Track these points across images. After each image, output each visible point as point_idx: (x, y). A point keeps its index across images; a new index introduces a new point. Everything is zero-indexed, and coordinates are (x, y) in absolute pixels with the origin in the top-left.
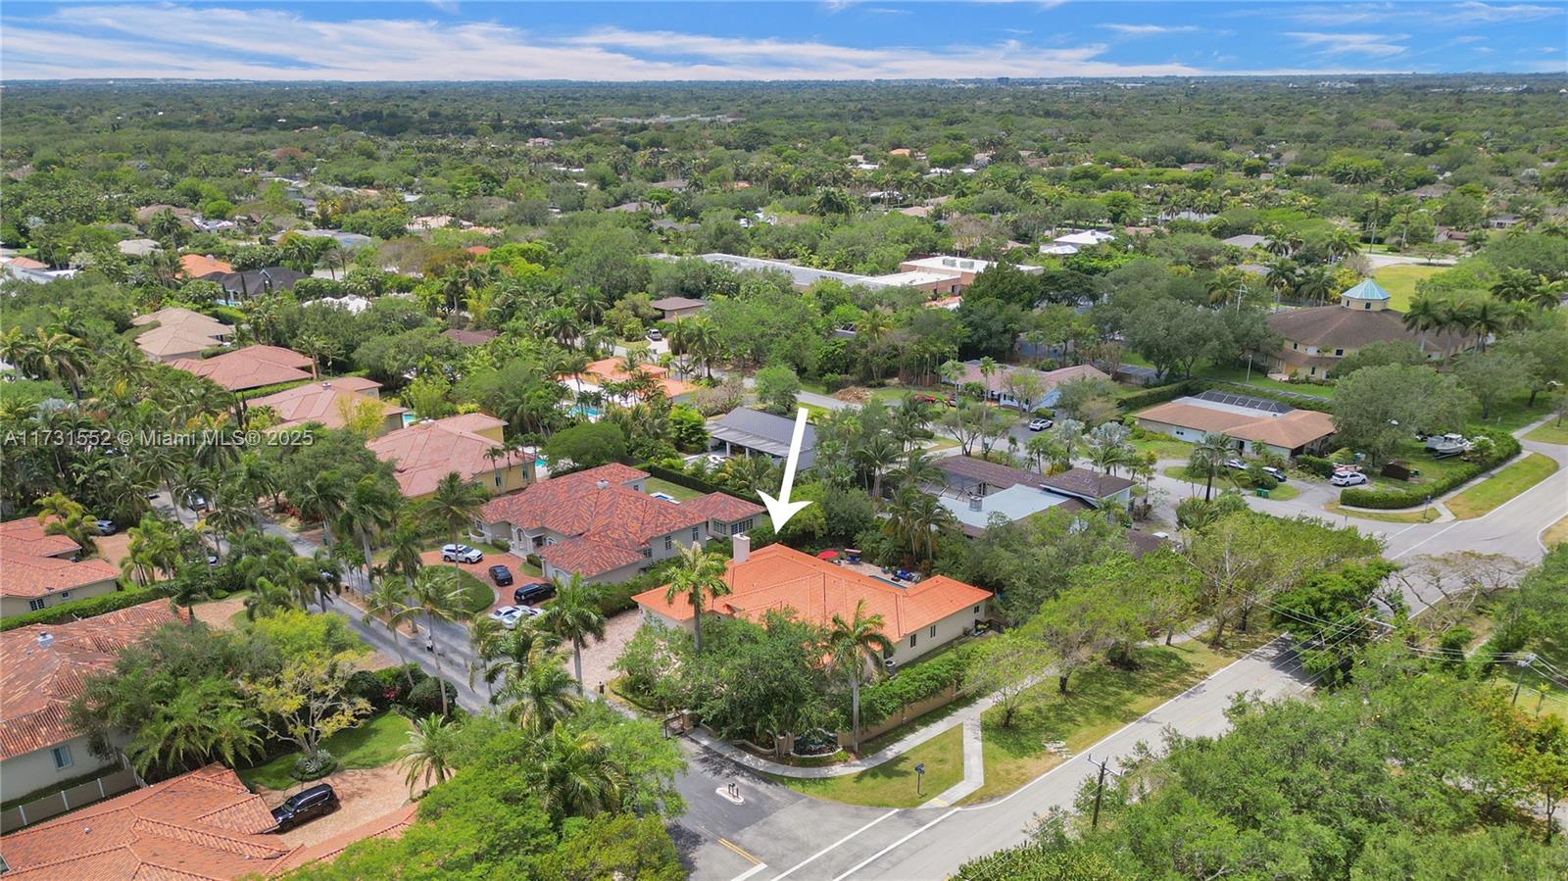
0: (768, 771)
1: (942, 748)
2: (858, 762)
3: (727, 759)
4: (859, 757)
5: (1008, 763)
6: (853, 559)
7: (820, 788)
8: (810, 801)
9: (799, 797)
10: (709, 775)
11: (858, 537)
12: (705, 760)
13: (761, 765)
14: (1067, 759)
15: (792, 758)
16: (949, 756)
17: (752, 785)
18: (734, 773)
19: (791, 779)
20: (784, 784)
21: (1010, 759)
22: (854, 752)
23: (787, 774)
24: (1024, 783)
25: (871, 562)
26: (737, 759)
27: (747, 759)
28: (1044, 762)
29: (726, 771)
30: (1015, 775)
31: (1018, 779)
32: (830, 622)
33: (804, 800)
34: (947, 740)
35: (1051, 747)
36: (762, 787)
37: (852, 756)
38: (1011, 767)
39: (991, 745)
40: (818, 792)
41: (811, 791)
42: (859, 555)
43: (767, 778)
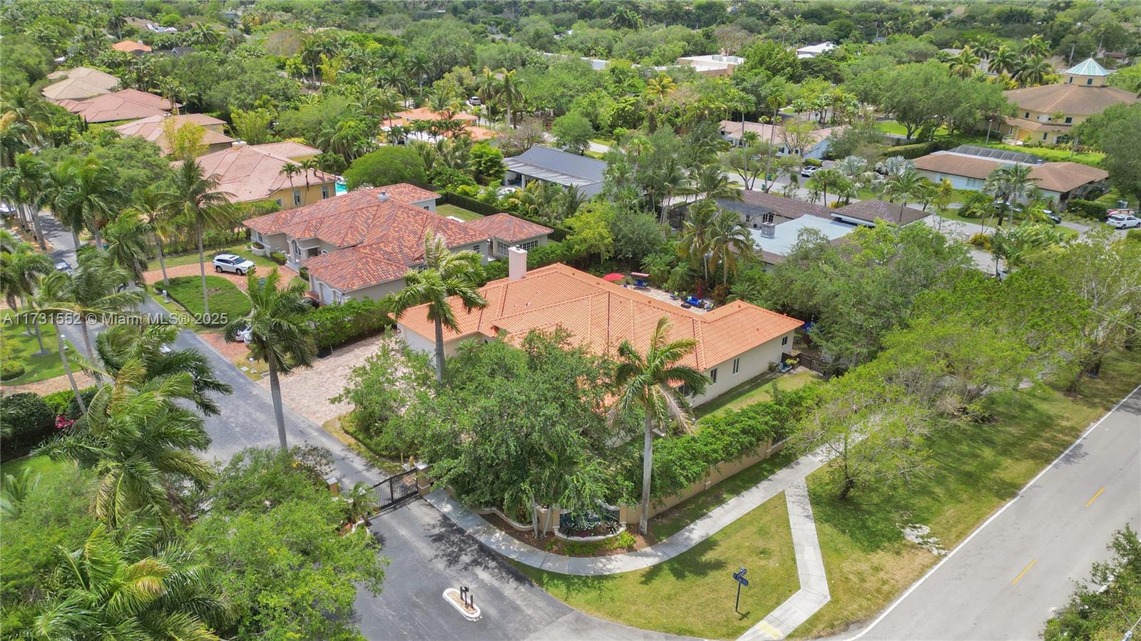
0: (523, 560)
1: (762, 532)
2: (648, 549)
3: (470, 537)
4: (652, 540)
5: (858, 562)
6: (640, 283)
7: (594, 594)
8: (579, 619)
9: (562, 611)
10: (440, 565)
11: (647, 260)
12: (439, 538)
13: (515, 550)
14: (940, 557)
15: (557, 540)
16: (773, 545)
17: (496, 583)
18: (475, 563)
19: (554, 576)
20: (541, 584)
21: (858, 554)
22: (642, 534)
23: (549, 566)
24: (889, 597)
25: (659, 288)
26: (482, 539)
27: (497, 539)
28: (908, 562)
29: (465, 559)
30: (871, 583)
31: (878, 591)
32: (614, 352)
33: (569, 617)
34: (767, 518)
35: (911, 535)
36: (510, 589)
37: (640, 540)
38: (864, 567)
39: (828, 528)
40: (588, 602)
41: (580, 600)
42: (646, 279)
43: (520, 573)
